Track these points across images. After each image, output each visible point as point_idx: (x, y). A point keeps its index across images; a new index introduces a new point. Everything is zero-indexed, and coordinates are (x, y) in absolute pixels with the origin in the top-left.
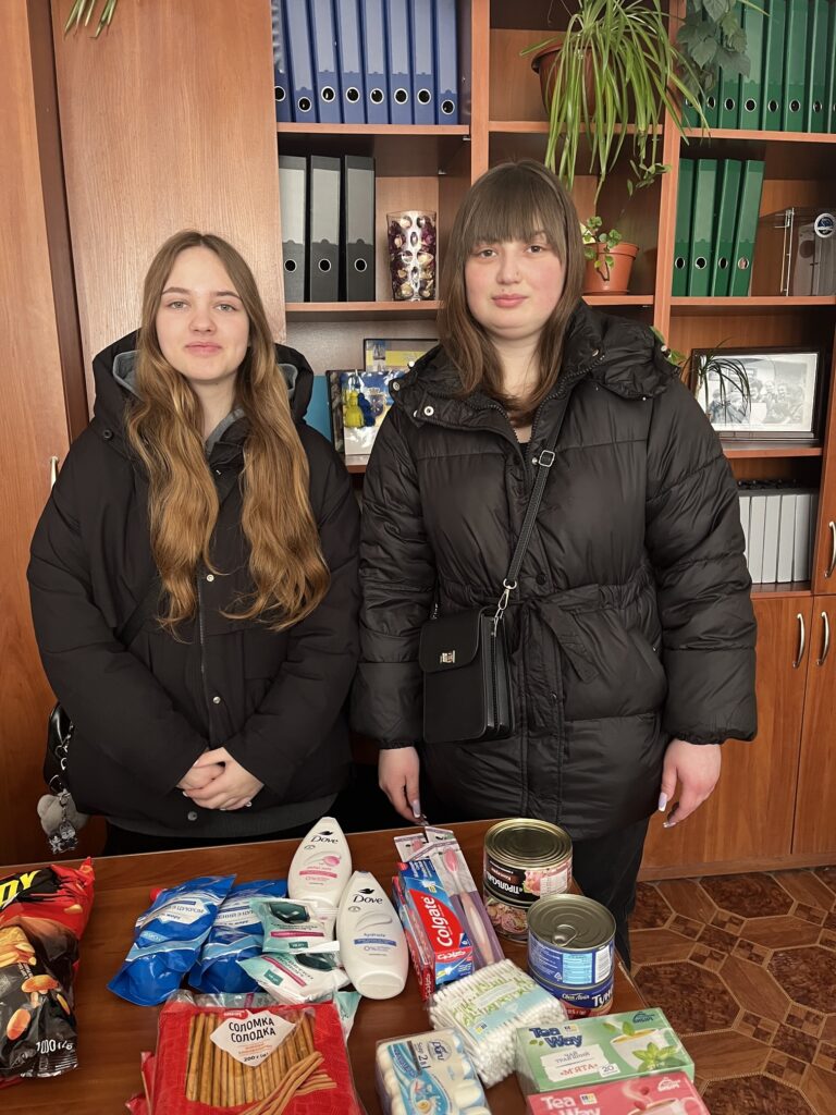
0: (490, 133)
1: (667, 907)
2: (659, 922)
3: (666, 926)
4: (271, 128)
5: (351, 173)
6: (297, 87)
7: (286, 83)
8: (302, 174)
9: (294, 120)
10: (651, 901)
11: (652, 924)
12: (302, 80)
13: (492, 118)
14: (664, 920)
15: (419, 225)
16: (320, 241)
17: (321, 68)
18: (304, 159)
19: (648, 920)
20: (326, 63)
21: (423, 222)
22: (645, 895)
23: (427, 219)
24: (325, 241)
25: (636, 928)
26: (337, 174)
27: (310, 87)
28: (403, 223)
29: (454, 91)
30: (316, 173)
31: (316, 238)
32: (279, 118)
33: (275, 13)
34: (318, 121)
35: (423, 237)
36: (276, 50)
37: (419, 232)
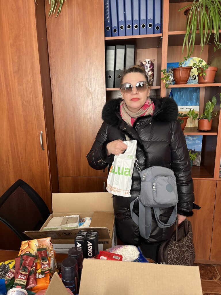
0: (169, 35)
1: (217, 274)
2: (214, 278)
3: (216, 280)
4: (102, 40)
5: (128, 50)
6: (113, 26)
7: (110, 25)
8: (113, 51)
9: (112, 36)
10: (212, 271)
11: (211, 279)
12: (115, 24)
13: (169, 31)
14: (216, 278)
15: (149, 63)
16: (118, 70)
17: (120, 20)
18: (114, 47)
19: (211, 277)
20: (121, 18)
21: (150, 62)
22: (211, 269)
23: (151, 61)
24: (120, 70)
25: (206, 279)
26: (123, 50)
27: (117, 26)
28: (144, 63)
29: (159, 23)
30: (118, 50)
31: (117, 69)
32: (106, 36)
33: (107, 5)
34: (119, 36)
35: (150, 67)
36: (107, 16)
37: (149, 65)
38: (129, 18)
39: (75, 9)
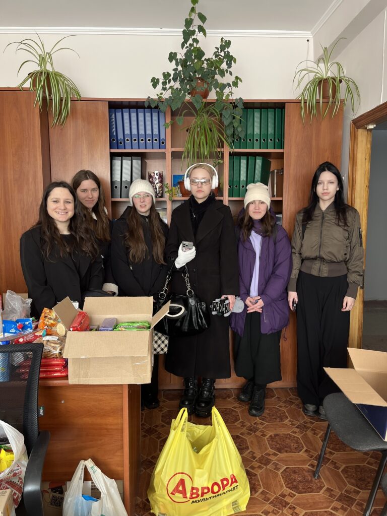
0: (171, 151)
4: (107, 152)
5: (134, 162)
6: (119, 138)
7: (116, 137)
8: (120, 162)
9: (118, 149)
12: (120, 136)
13: (172, 147)
17: (125, 133)
18: (120, 158)
20: (127, 132)
21: (158, 174)
24: (126, 180)
26: (130, 161)
27: (122, 138)
28: (152, 175)
29: (164, 138)
30: (124, 161)
31: (123, 179)
32: (111, 148)
33: (113, 118)
34: (125, 149)
35: (159, 179)
36: (113, 128)
37: (157, 177)
38: (134, 132)
39: (80, 122)
